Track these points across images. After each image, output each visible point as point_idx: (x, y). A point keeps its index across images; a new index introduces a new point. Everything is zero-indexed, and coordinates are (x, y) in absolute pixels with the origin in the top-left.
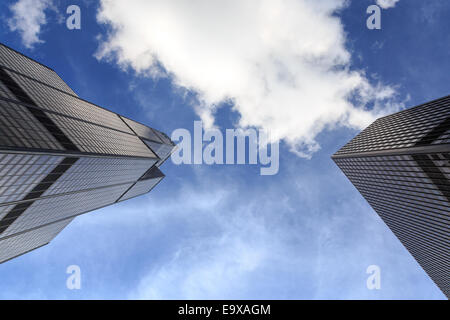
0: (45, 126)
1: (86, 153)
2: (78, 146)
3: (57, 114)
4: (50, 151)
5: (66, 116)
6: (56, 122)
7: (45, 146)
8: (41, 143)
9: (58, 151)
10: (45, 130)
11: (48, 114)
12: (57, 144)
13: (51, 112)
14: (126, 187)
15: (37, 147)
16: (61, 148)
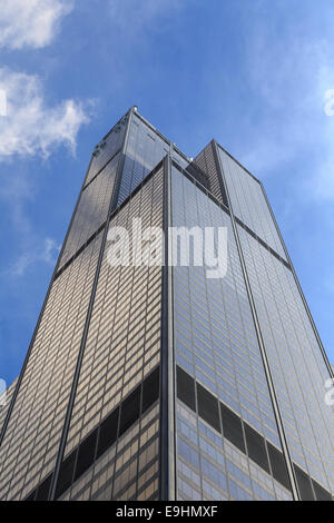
0: (101, 453)
1: (164, 351)
2: (147, 370)
3: (66, 429)
4: (163, 436)
5: (71, 406)
6: (91, 427)
7: (154, 450)
8: (144, 459)
9: (163, 418)
10: (111, 453)
11: (69, 449)
12: (145, 422)
13: (64, 442)
14: (248, 243)
15: (155, 468)
16: (155, 411)
